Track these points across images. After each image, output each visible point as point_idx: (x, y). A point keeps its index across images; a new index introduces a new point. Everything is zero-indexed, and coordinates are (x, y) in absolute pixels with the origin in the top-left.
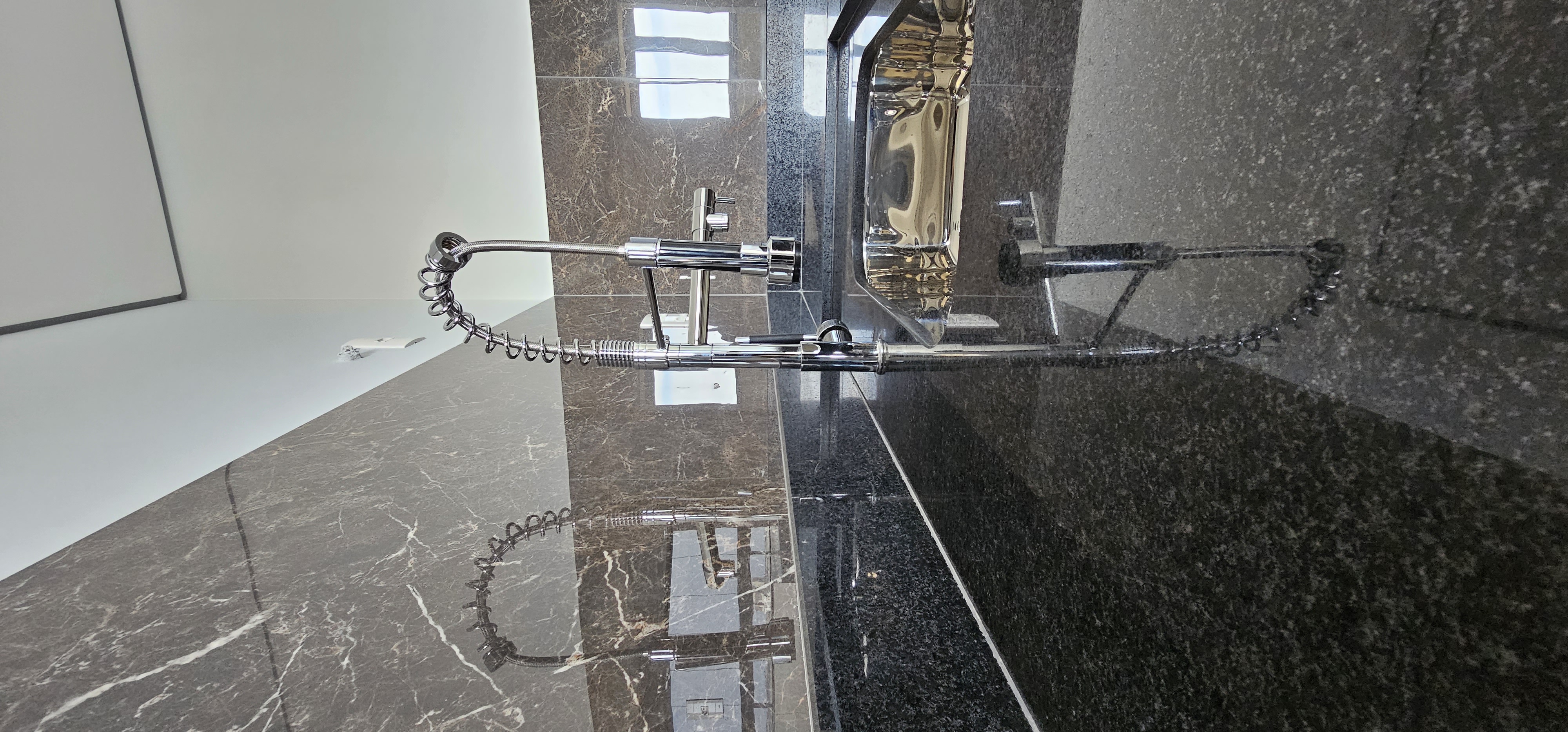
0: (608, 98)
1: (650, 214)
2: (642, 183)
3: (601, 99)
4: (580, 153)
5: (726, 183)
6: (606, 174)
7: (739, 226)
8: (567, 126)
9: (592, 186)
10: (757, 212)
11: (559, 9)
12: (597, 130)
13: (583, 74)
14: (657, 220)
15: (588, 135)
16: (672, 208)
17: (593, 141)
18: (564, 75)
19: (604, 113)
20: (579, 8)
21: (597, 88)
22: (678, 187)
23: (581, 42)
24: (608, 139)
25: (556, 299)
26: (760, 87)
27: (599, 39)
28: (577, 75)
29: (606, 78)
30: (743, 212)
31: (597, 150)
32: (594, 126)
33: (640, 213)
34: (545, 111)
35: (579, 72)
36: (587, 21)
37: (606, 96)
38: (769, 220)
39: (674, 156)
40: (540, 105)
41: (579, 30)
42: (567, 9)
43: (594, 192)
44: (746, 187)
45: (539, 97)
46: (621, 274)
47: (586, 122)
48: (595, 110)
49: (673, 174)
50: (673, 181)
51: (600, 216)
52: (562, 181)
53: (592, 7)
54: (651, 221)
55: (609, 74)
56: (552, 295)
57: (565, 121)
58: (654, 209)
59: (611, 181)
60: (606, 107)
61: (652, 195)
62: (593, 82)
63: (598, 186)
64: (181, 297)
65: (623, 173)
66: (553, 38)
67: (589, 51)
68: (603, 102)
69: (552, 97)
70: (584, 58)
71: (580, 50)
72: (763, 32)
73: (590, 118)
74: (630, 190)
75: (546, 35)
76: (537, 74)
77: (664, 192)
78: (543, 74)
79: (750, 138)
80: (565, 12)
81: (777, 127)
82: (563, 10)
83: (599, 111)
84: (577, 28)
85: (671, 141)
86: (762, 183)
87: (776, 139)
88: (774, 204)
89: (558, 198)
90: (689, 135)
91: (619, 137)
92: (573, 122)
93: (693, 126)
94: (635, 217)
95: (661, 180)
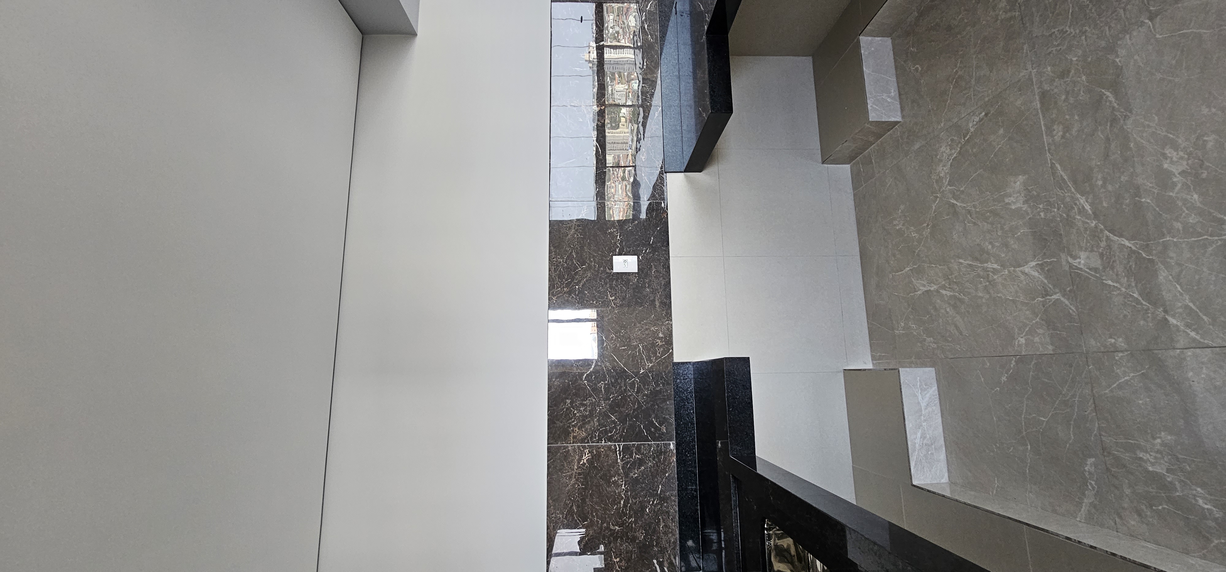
0: (587, 456)
1: (608, 524)
2: (603, 504)
3: (583, 456)
4: (569, 487)
5: (653, 502)
6: (583, 500)
7: (661, 529)
8: (562, 473)
9: (574, 507)
10: (672, 520)
11: (563, 409)
12: (579, 474)
13: (573, 443)
14: (612, 527)
15: (574, 476)
16: (622, 520)
18: (563, 444)
19: (584, 464)
20: (574, 409)
21: (581, 450)
22: (625, 505)
23: (574, 426)
24: (585, 478)
26: (672, 445)
27: (583, 424)
28: (570, 443)
29: (586, 444)
30: (664, 520)
31: (579, 485)
32: (578, 471)
33: (602, 523)
34: (551, 465)
35: (572, 442)
36: (578, 415)
37: (585, 454)
40: (548, 461)
41: (573, 420)
42: (567, 409)
44: (665, 504)
45: (548, 457)
47: (573, 470)
48: (579, 463)
49: (622, 498)
50: (622, 502)
51: (578, 526)
52: (557, 504)
53: (580, 408)
54: (608, 528)
55: (588, 442)
57: (561, 469)
58: (610, 520)
59: (586, 503)
60: (585, 461)
61: (609, 511)
62: (579, 447)
63: (578, 507)
66: (559, 424)
67: (577, 430)
68: (584, 458)
69: (555, 456)
70: (574, 434)
71: (573, 430)
73: (576, 467)
74: (596, 509)
75: (555, 423)
76: (548, 444)
77: (617, 509)
78: (552, 444)
79: (667, 475)
80: (566, 410)
82: (565, 409)
83: (581, 463)
84: (572, 418)
85: (622, 478)
86: (675, 501)
89: (554, 515)
90: (632, 474)
91: (591, 477)
92: (566, 470)
93: (634, 469)
94: (599, 525)
95: (615, 502)
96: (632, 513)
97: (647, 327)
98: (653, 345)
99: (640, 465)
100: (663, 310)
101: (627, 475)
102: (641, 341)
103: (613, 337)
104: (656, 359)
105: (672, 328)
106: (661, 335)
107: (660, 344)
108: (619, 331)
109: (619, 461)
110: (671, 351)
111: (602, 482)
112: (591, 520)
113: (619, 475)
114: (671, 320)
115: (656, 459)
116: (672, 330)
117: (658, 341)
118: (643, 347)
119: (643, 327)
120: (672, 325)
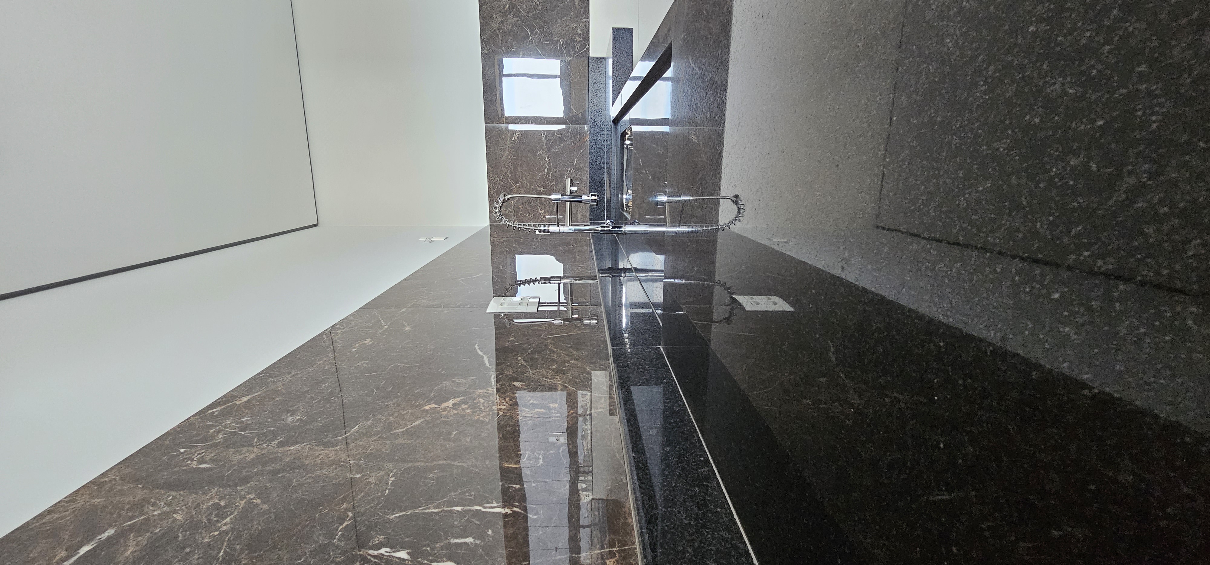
1: (535, 186)
2: (531, 172)
4: (504, 158)
5: (570, 171)
6: (515, 168)
7: (580, 190)
8: (498, 146)
9: (508, 173)
10: (586, 185)
11: (496, 95)
12: (512, 148)
14: (538, 188)
15: (507, 150)
16: (546, 183)
17: (510, 152)
18: (498, 125)
19: (515, 140)
22: (548, 173)
24: (516, 152)
25: (490, 225)
26: (586, 128)
28: (503, 124)
29: (516, 125)
30: (582, 186)
31: (511, 157)
32: (510, 146)
33: (530, 185)
34: (488, 140)
35: (505, 123)
37: (516, 133)
38: (590, 188)
39: (547, 159)
40: (486, 137)
43: (509, 176)
44: (580, 173)
45: (486, 134)
46: (521, 214)
47: (507, 144)
48: (511, 139)
49: (546, 167)
50: (546, 170)
51: (512, 186)
52: (495, 171)
54: (535, 189)
56: (488, 223)
57: (497, 144)
58: (537, 183)
60: (516, 138)
61: (536, 177)
63: (511, 173)
64: (315, 225)
65: (523, 167)
66: (493, 108)
68: (515, 135)
69: (492, 133)
72: (587, 104)
74: (526, 175)
75: (490, 107)
76: (485, 123)
77: (542, 175)
78: (489, 123)
79: (581, 151)
80: (499, 96)
81: (594, 146)
83: (513, 139)
85: (545, 152)
86: (587, 171)
87: (593, 151)
88: (592, 181)
89: (493, 178)
90: (553, 150)
91: (521, 151)
92: (500, 144)
93: (556, 146)
94: (528, 187)
95: (540, 170)
96: (553, 178)
97: (567, 24)
98: (572, 40)
99: (560, 143)
100: (581, 8)
101: (549, 149)
102: (562, 36)
103: (537, 32)
104: (575, 54)
105: (589, 25)
106: (579, 32)
107: (579, 40)
108: (542, 26)
109: (543, 138)
110: (588, 46)
111: (529, 154)
112: (522, 183)
113: (543, 150)
114: (589, 18)
115: (573, 139)
116: (589, 27)
117: (577, 37)
118: (563, 42)
119: (563, 24)
120: (589, 22)
